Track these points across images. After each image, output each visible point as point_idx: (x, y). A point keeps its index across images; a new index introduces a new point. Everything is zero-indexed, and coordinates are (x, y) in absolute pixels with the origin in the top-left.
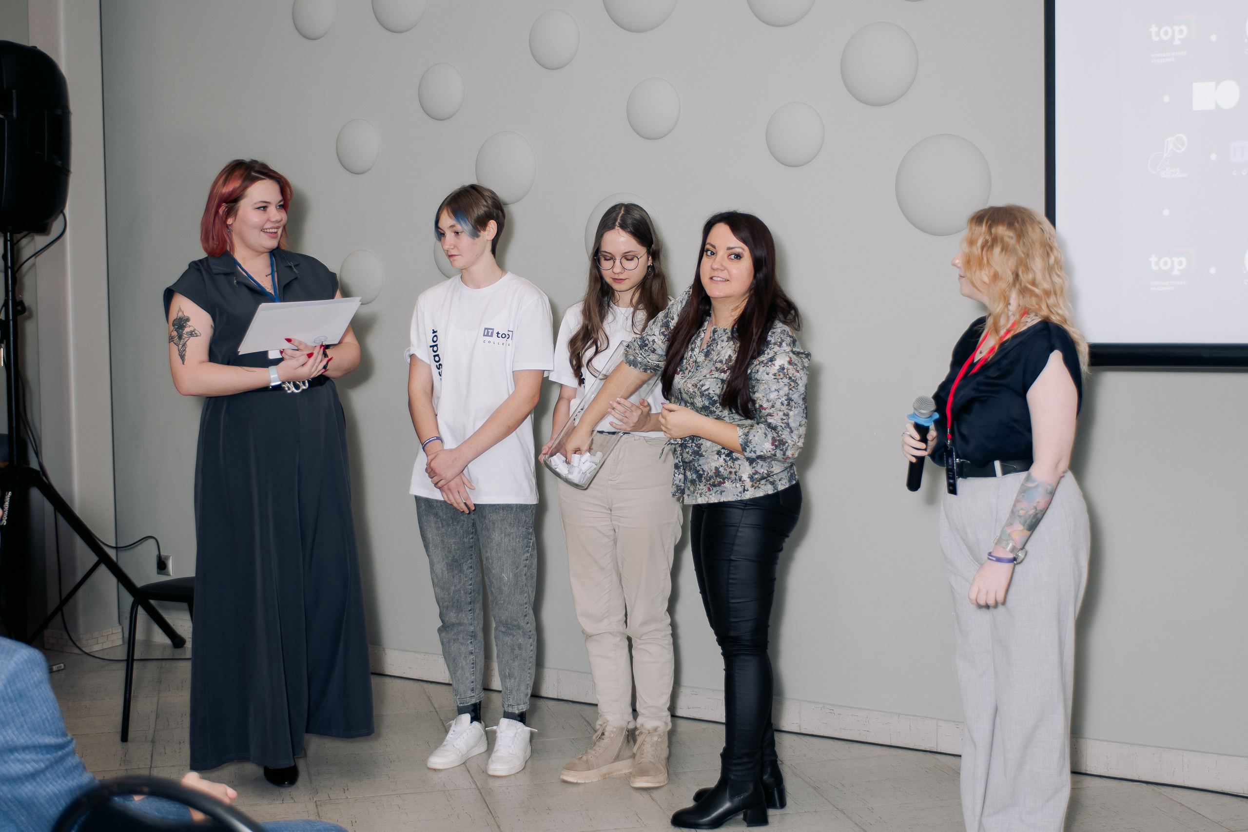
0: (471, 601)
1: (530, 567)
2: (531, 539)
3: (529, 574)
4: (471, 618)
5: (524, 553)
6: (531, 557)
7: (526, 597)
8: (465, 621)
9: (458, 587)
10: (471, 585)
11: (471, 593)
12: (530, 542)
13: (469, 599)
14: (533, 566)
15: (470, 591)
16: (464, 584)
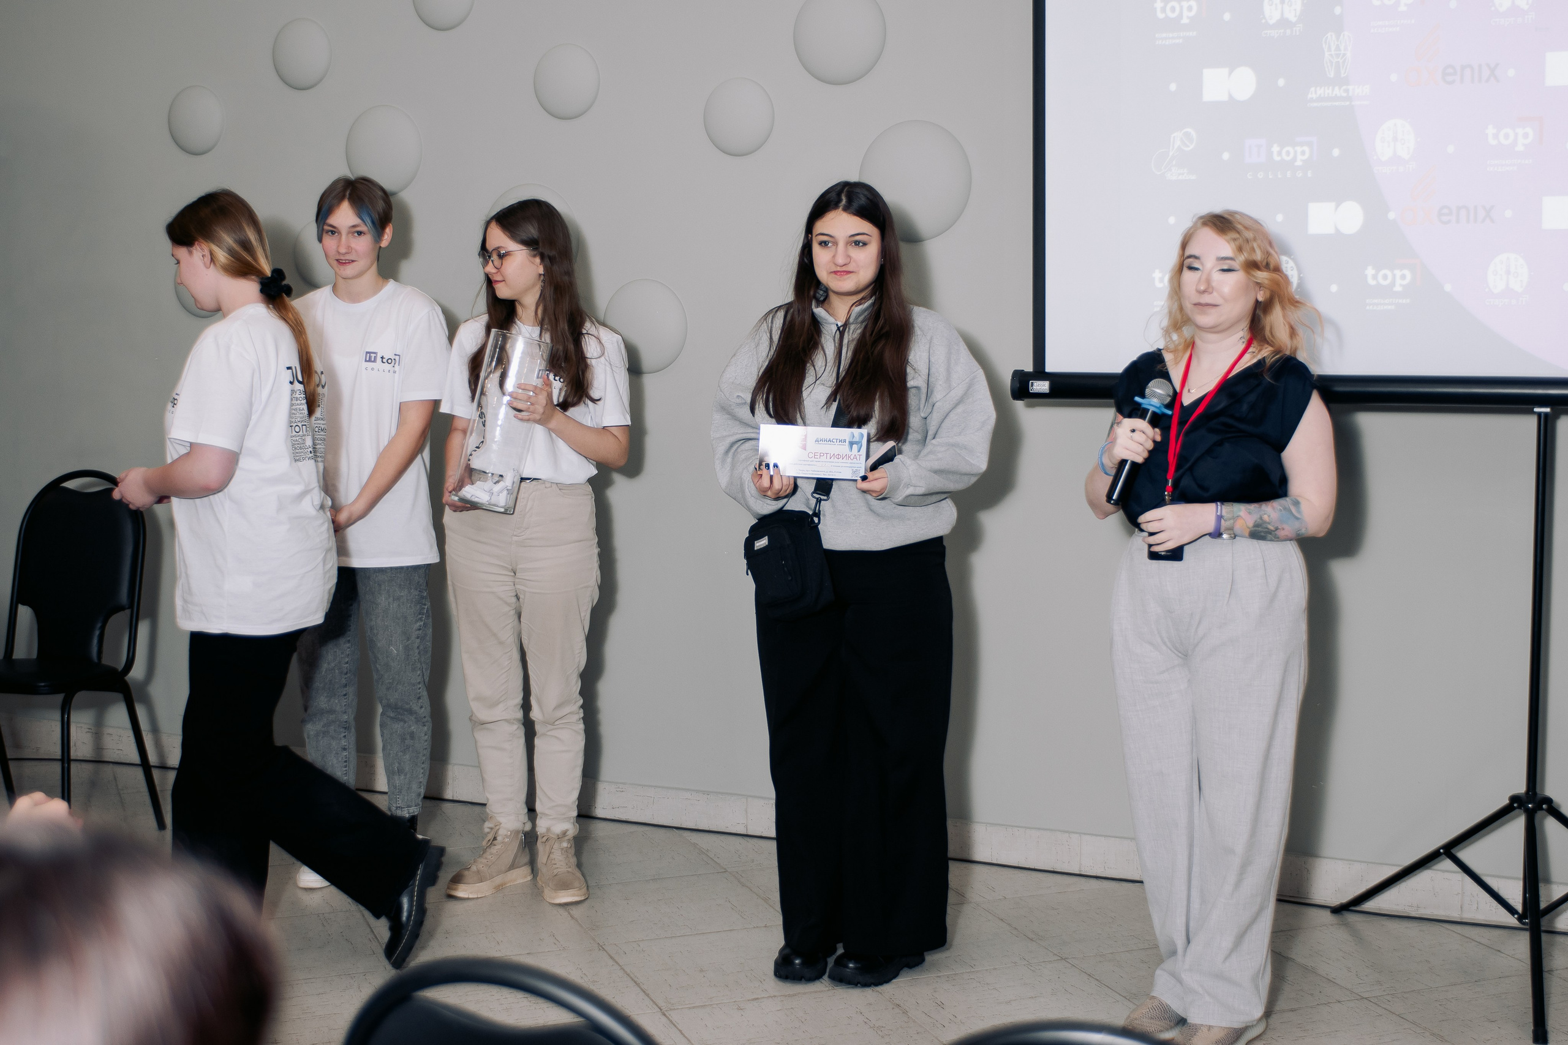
0: (346, 685)
1: (422, 638)
2: (425, 605)
3: (421, 647)
4: (345, 705)
5: (417, 621)
6: (425, 627)
7: (419, 675)
8: (338, 708)
9: (333, 665)
10: (347, 663)
11: (346, 673)
12: (424, 608)
13: (344, 681)
14: (428, 638)
15: (345, 671)
16: (340, 662)
